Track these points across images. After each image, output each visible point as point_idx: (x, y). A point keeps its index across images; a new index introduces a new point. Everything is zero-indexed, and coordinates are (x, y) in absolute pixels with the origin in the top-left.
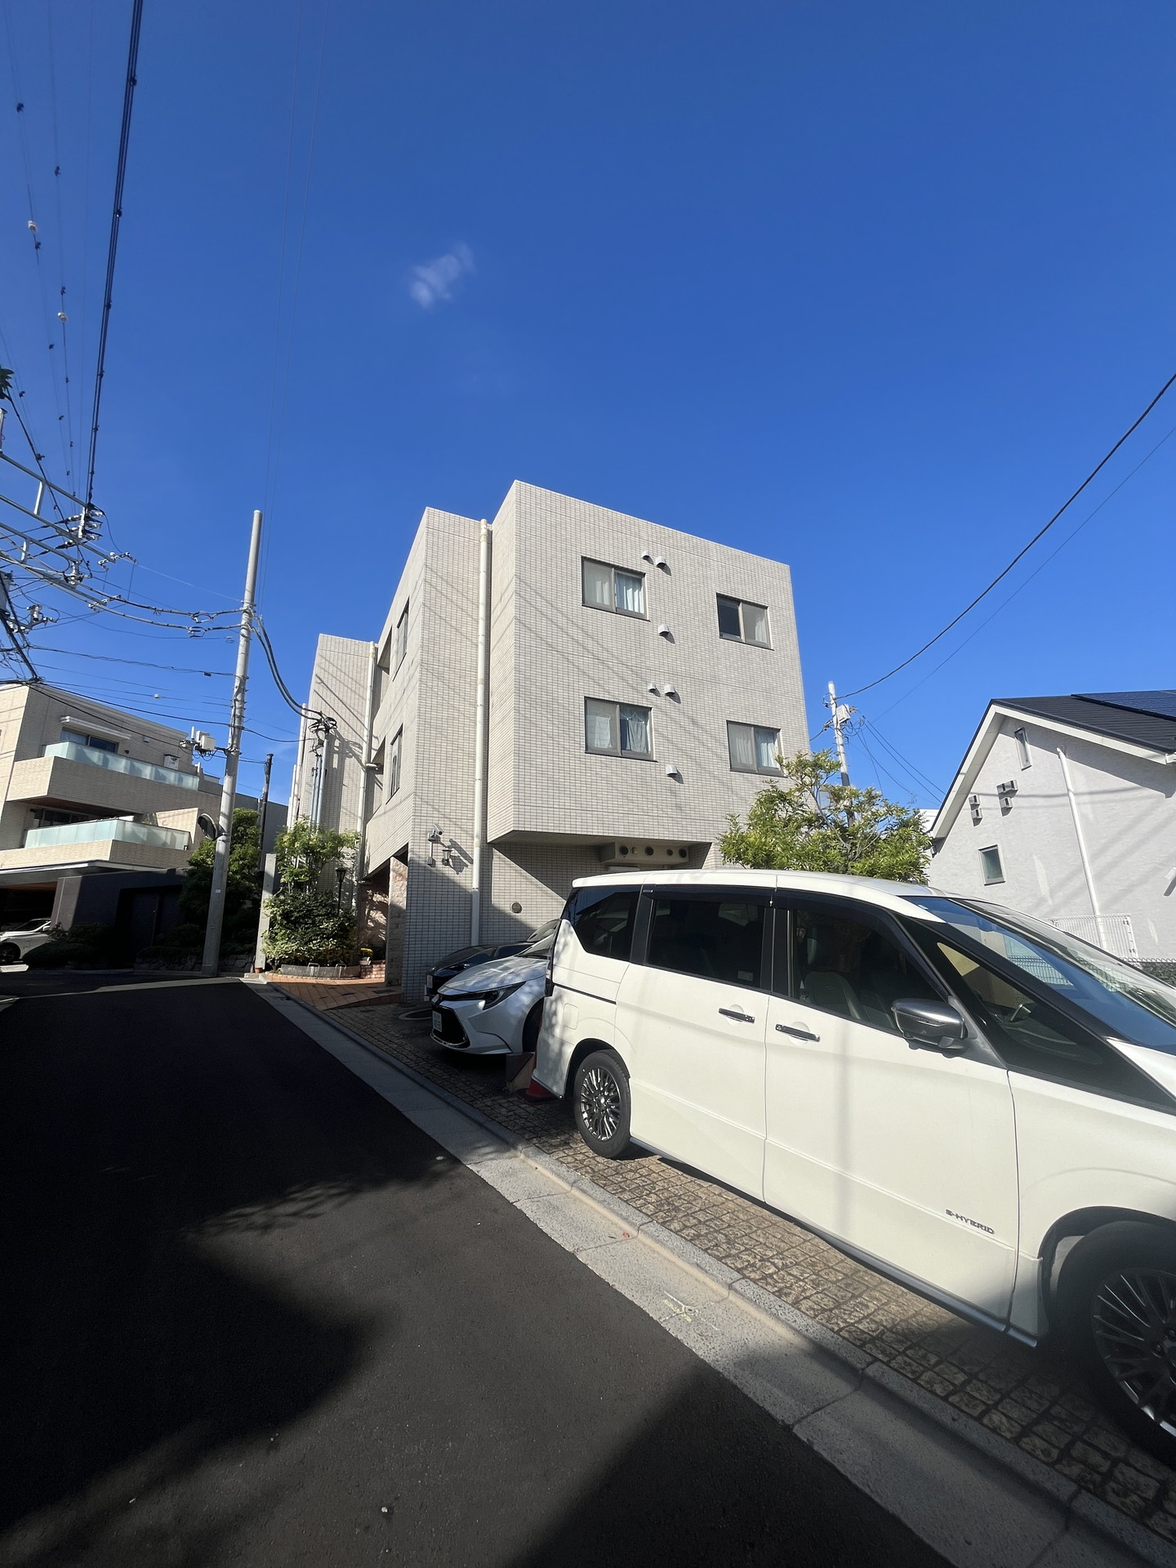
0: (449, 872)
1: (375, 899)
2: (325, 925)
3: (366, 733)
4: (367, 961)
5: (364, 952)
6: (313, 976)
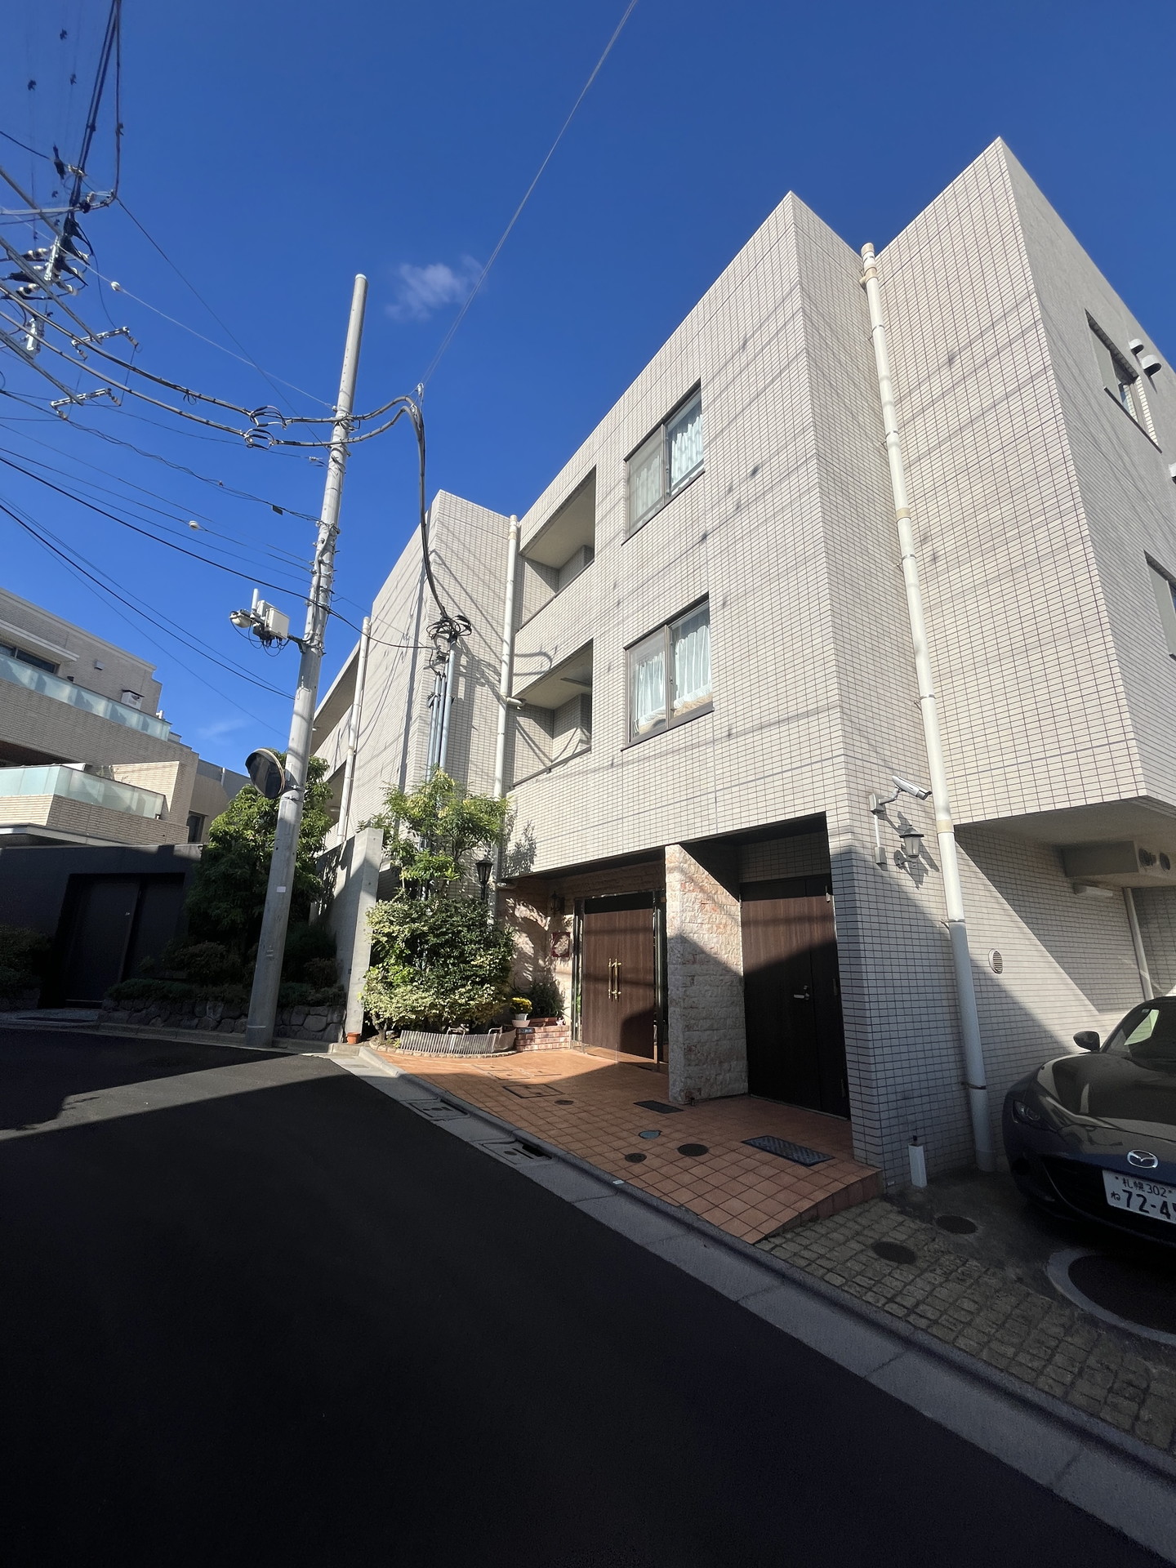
0: (905, 880)
1: (517, 914)
2: (478, 961)
3: (506, 649)
4: (523, 1022)
5: (517, 1005)
6: (454, 1052)
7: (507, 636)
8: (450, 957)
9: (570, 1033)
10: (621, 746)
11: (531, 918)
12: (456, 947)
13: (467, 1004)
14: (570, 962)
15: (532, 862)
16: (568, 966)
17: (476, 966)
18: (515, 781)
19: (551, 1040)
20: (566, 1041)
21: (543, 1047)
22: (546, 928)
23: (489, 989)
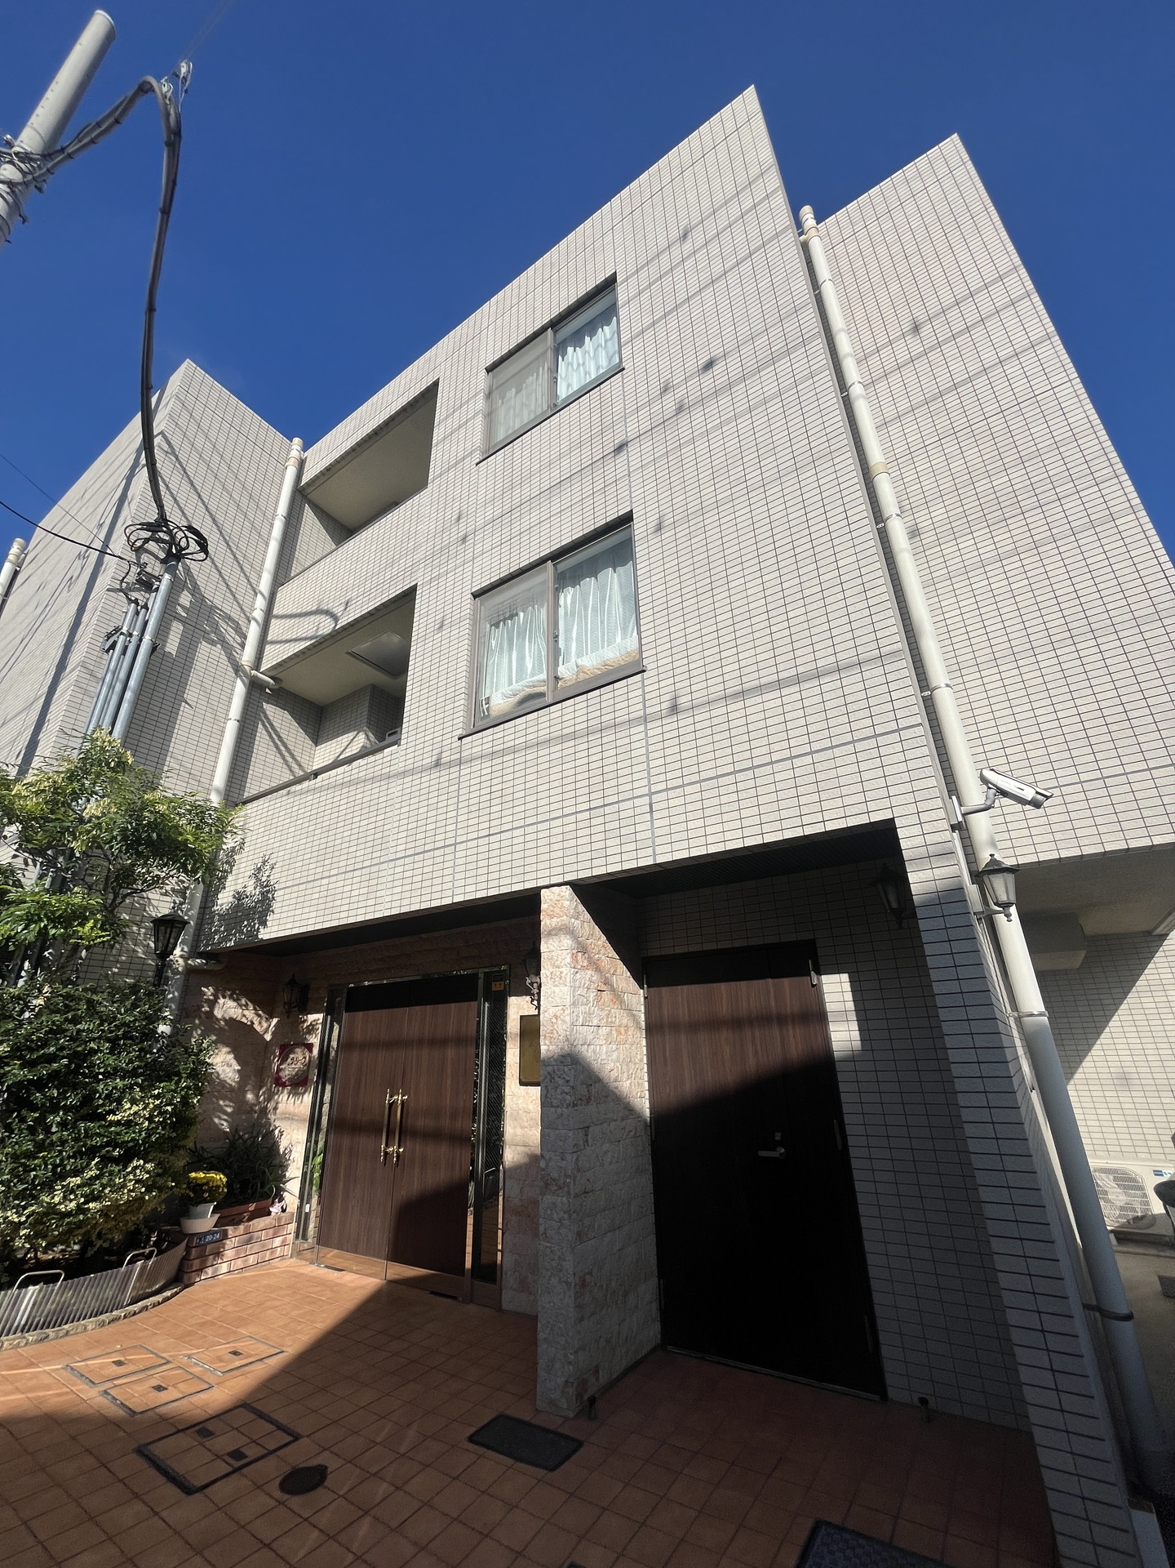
1: (218, 1013)
2: (128, 1110)
3: (260, 603)
4: (205, 1221)
5: (197, 1187)
6: (28, 1327)
7: (264, 585)
8: (54, 1109)
9: (292, 1227)
10: (460, 732)
11: (244, 1020)
12: (75, 1087)
13: (80, 1209)
14: (308, 1098)
15: (264, 923)
16: (303, 1104)
17: (118, 1123)
18: (246, 795)
19: (256, 1247)
20: (283, 1245)
21: (239, 1263)
22: (268, 1037)
23: (142, 1168)
